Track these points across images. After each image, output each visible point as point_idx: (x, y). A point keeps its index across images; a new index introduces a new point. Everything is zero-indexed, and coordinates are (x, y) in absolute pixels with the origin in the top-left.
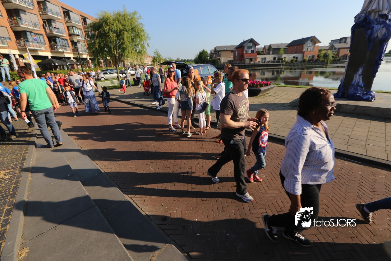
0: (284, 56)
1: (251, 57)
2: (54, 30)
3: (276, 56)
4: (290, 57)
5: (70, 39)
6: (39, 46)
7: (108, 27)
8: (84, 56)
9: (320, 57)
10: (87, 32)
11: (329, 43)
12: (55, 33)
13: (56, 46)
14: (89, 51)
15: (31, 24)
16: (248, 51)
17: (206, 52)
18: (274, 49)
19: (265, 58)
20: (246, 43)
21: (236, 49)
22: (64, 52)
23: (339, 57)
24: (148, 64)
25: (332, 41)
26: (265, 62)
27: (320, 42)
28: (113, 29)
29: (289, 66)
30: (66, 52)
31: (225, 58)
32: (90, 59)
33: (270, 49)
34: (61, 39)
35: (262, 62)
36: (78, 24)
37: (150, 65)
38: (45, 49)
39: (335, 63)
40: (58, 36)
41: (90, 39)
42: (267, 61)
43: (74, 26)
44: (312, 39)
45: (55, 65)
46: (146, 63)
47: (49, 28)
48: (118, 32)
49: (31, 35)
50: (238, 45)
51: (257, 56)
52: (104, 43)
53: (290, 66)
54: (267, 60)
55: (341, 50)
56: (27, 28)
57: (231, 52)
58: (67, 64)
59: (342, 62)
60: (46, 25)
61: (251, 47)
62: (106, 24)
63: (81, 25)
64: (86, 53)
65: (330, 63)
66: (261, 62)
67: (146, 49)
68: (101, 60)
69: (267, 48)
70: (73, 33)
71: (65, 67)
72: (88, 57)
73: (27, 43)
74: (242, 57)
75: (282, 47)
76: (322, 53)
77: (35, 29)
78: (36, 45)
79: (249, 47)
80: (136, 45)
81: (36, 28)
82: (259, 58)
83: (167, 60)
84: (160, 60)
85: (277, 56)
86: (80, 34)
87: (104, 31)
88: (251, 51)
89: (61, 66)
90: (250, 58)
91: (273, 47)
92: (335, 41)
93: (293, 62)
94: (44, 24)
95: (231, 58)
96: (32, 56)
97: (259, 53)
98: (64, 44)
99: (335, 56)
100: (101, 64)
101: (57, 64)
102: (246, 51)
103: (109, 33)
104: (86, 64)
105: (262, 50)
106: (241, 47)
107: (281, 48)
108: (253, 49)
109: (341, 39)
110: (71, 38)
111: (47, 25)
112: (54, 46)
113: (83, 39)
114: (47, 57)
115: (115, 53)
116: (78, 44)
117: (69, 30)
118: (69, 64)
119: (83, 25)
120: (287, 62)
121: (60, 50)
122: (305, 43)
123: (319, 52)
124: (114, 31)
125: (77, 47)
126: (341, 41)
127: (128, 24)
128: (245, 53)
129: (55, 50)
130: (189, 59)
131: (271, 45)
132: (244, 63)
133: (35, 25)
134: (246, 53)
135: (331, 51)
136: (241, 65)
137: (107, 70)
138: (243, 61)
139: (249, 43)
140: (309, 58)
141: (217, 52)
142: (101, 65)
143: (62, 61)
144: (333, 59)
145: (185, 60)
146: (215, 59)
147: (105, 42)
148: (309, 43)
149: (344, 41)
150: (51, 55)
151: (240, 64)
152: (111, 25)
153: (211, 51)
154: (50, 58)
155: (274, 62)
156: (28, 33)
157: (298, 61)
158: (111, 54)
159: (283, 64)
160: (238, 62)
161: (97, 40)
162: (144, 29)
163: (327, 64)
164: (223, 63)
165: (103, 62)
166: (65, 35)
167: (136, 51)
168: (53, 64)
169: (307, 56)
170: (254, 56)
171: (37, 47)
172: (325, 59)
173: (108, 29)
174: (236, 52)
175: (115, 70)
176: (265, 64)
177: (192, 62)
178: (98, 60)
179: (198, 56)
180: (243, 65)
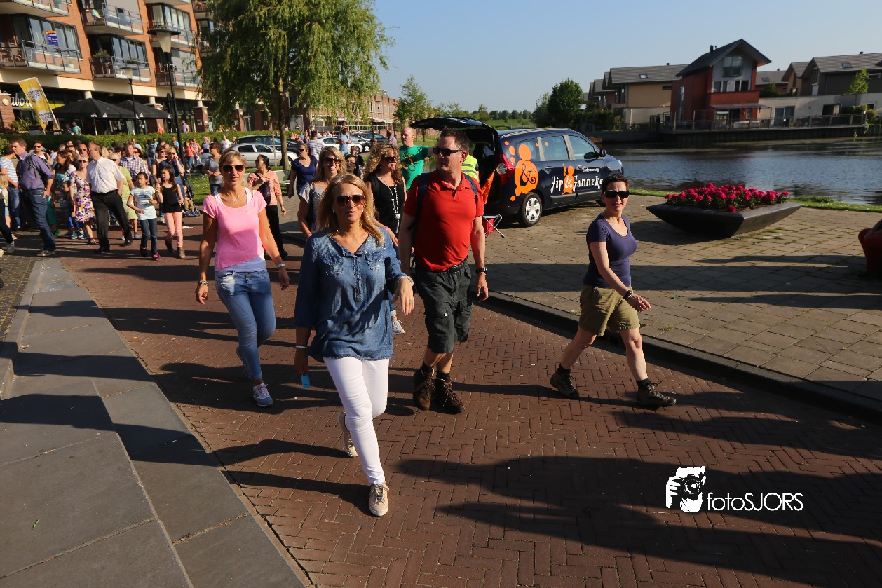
0: (867, 99)
1: (736, 106)
3: (836, 100)
5: (151, 42)
6: (59, 61)
7: (265, 9)
8: (189, 95)
10: (205, 22)
12: (110, 24)
13: (111, 61)
14: (203, 78)
16: (725, 83)
17: (576, 86)
18: (828, 75)
19: (791, 109)
20: (719, 58)
21: (681, 78)
22: (131, 80)
24: (382, 123)
26: (787, 120)
28: (280, 16)
30: (136, 81)
31: (640, 110)
32: (205, 103)
33: (811, 77)
34: (127, 41)
35: (778, 123)
38: (77, 70)
40: (120, 33)
41: (211, 44)
42: (798, 120)
43: (167, 5)
45: (100, 118)
46: (376, 119)
49: (42, 28)
51: (757, 102)
54: (798, 114)
57: (665, 88)
58: (137, 118)
61: (737, 71)
63: (188, 1)
64: (196, 86)
66: (772, 123)
68: (238, 107)
69: (800, 73)
70: (162, 25)
71: (129, 124)
72: (201, 98)
74: (701, 102)
75: (863, 68)
78: (54, 58)
79: (730, 72)
80: (345, 65)
82: (767, 109)
83: (445, 111)
85: (839, 101)
86: (182, 30)
87: (253, 20)
88: (737, 83)
89: (119, 122)
90: (731, 110)
91: (822, 71)
95: (663, 109)
97: (767, 91)
98: (134, 55)
100: (239, 119)
101: (105, 116)
102: (718, 84)
103: (266, 27)
104: (193, 117)
105: (781, 82)
106: (701, 69)
107: (858, 72)
108: (741, 79)
110: (154, 40)
112: (107, 62)
113: (190, 44)
114: (82, 93)
115: (281, 89)
116: (174, 59)
117: (150, 16)
118: (142, 116)
119: (193, 0)
120: (880, 122)
121: (121, 75)
125: (172, 67)
128: (713, 90)
129: (107, 75)
130: (519, 112)
131: (818, 63)
132: (710, 128)
134: (718, 92)
136: (697, 134)
137: (252, 140)
138: (706, 118)
139: (729, 55)
141: (615, 87)
142: (236, 123)
143: (124, 107)
145: (505, 113)
146: (607, 112)
147: (252, 54)
150: (93, 90)
151: (693, 130)
153: (593, 86)
154: (89, 96)
155: (824, 121)
156: (34, 22)
158: (268, 90)
159: (863, 129)
160: (685, 123)
161: (228, 46)
162: (373, 13)
164: (634, 125)
165: (244, 114)
166: (140, 32)
167: (344, 82)
168: (94, 115)
170: (748, 102)
171: (54, 64)
173: (264, 14)
174: (683, 91)
175: (276, 140)
176: (787, 128)
177: (527, 120)
178: (228, 107)
179: (547, 103)
180: (703, 134)
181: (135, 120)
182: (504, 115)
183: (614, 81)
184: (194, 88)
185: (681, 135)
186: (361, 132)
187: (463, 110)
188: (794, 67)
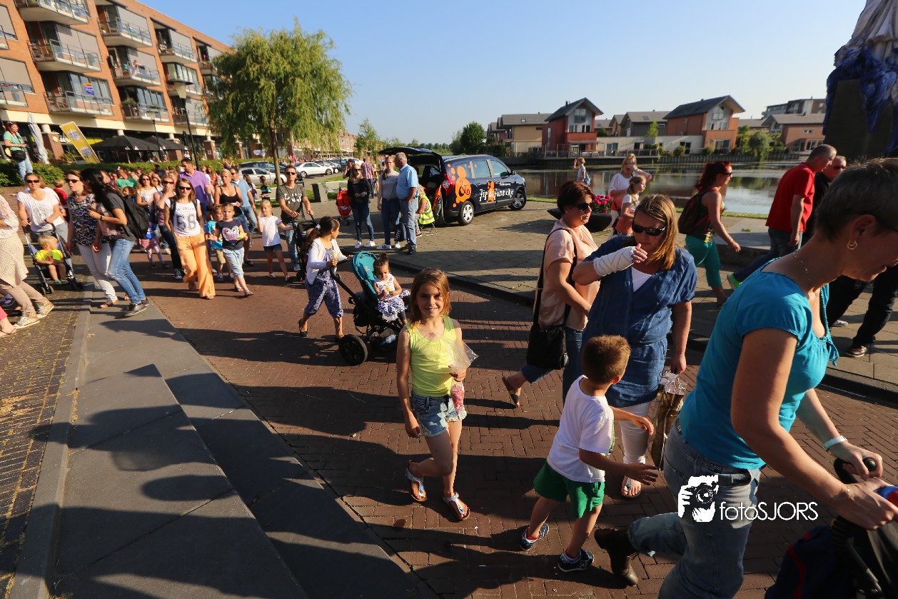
0: (658, 140)
1: (583, 142)
2: (133, 72)
3: (641, 139)
4: (673, 142)
5: (168, 92)
6: (97, 106)
7: (258, 66)
8: (200, 132)
9: (743, 143)
10: (209, 77)
11: (763, 113)
12: (134, 77)
13: (137, 107)
14: (211, 119)
15: (81, 56)
16: (576, 127)
17: (480, 127)
18: (636, 124)
19: (616, 145)
20: (574, 108)
21: (547, 123)
22: (154, 121)
23: (785, 146)
24: (346, 152)
25: (768, 107)
26: (614, 152)
27: (742, 110)
28: (269, 72)
29: (670, 162)
30: (158, 122)
31: (523, 143)
32: (212, 138)
33: (626, 125)
34: (149, 91)
35: (608, 154)
36: (188, 58)
37: (350, 154)
38: (110, 114)
39: (776, 160)
40: (143, 85)
41: (216, 94)
42: (620, 152)
43: (179, 64)
44: (723, 103)
45: (132, 150)
46: (342, 150)
47: (123, 67)
48: (281, 79)
49: (81, 82)
50: (553, 112)
51: (595, 139)
52: (247, 102)
53: (672, 164)
54: (620, 149)
55: (791, 130)
56: (73, 65)
57: (537, 129)
58: (161, 149)
59: (793, 156)
60: (115, 59)
61: (583, 119)
62: (253, 59)
63: (195, 61)
64: (205, 125)
65: (765, 159)
66: (605, 153)
67: (344, 119)
68: (238, 141)
69: (619, 122)
70: (176, 78)
71: (155, 153)
72: (209, 134)
73: (71, 100)
74: (560, 140)
75: (655, 120)
76: (747, 136)
77: (90, 67)
78: (91, 104)
79: (580, 119)
80: (320, 110)
81: (91, 65)
82: (602, 145)
83: (390, 143)
84: (374, 144)
85: (643, 141)
86: (191, 81)
87: (248, 75)
88: (583, 126)
90: (580, 144)
91: (633, 121)
92: (775, 108)
93: (679, 154)
94: (111, 57)
95: (537, 143)
96: (81, 128)
97: (601, 133)
98: (155, 102)
99: (776, 143)
100: (239, 150)
101: (136, 149)
102: (572, 127)
103: (259, 80)
104: (204, 149)
105: (608, 127)
106: (560, 117)
107: (652, 123)
108: (586, 123)
109: (791, 104)
110: (170, 90)
111: (118, 60)
112: (133, 106)
113: (200, 93)
114: (115, 132)
115: (273, 127)
116: (187, 104)
117: (166, 72)
118: (164, 148)
119: (198, 60)
120: (666, 154)
121: (146, 117)
122: (707, 112)
123: (740, 133)
124: (271, 77)
125: (185, 112)
126: (791, 109)
127: (305, 60)
128: (568, 131)
129: (135, 117)
130: (439, 144)
131: (630, 115)
132: (567, 156)
133: (90, 59)
134: (572, 132)
135: (768, 131)
136: (559, 160)
137: (251, 165)
138: (565, 149)
139: (577, 108)
140: (716, 146)
141: (505, 128)
142: (237, 152)
143: (150, 141)
144: (772, 149)
145: (430, 145)
146: (500, 144)
147: (249, 100)
148: (717, 113)
149: (796, 107)
150: (125, 129)
151: (557, 157)
152: (264, 62)
153: (491, 126)
154: (121, 133)
156: (74, 77)
157: (691, 151)
158: (263, 127)
159: (657, 159)
160: (552, 152)
161: (230, 94)
162: (339, 72)
163: (758, 160)
164: (519, 153)
165: (243, 146)
166: (159, 83)
167: (320, 122)
168: (127, 148)
169: (712, 141)
170: (590, 139)
171: (92, 109)
172: (753, 149)
173: (257, 70)
174: (549, 130)
175: (270, 165)
176: (614, 157)
177: (446, 150)
178: (232, 140)
179: (460, 137)
180: (564, 160)
181: (159, 151)
182: (429, 146)
183: (504, 124)
184: (204, 126)
185: (550, 160)
186: (331, 159)
187: (402, 142)
188: (616, 117)
